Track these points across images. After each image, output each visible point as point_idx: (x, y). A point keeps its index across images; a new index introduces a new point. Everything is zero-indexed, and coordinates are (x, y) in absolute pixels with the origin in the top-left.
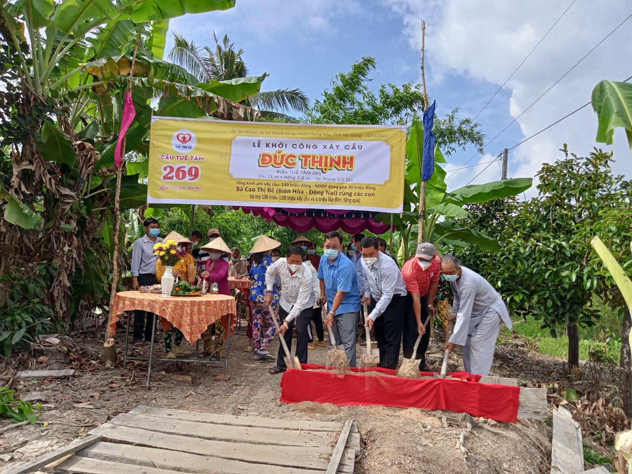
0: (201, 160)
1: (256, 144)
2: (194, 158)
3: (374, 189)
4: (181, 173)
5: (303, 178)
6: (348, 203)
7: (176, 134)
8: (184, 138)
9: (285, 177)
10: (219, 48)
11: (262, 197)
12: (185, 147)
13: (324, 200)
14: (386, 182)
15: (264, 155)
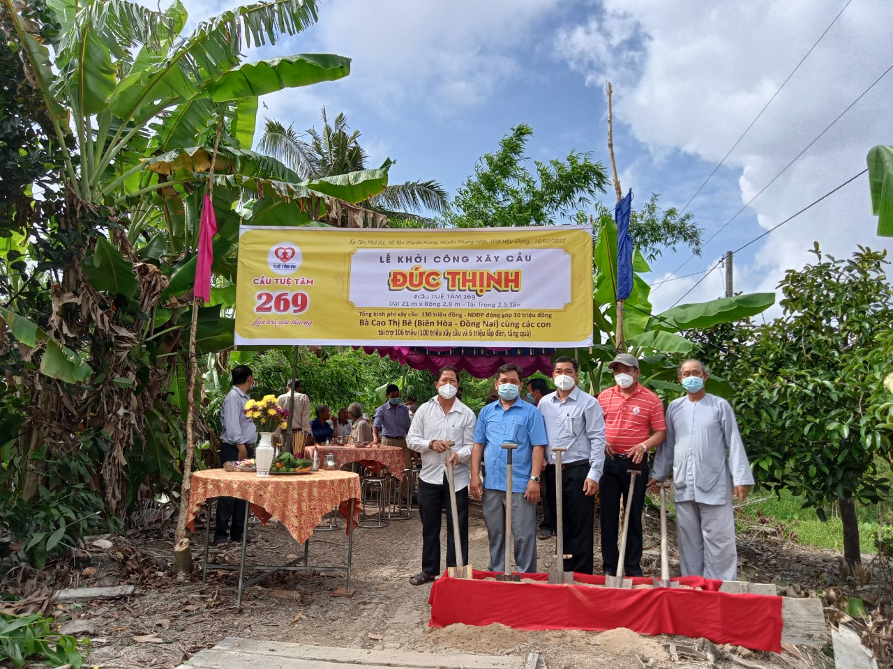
0: (310, 284)
1: (384, 259)
2: (299, 282)
3: (550, 316)
4: (282, 303)
5: (450, 304)
6: (514, 337)
7: (274, 248)
8: (285, 254)
9: (426, 303)
10: (328, 130)
11: (395, 333)
12: (287, 266)
13: (481, 334)
14: (567, 306)
15: (396, 274)
